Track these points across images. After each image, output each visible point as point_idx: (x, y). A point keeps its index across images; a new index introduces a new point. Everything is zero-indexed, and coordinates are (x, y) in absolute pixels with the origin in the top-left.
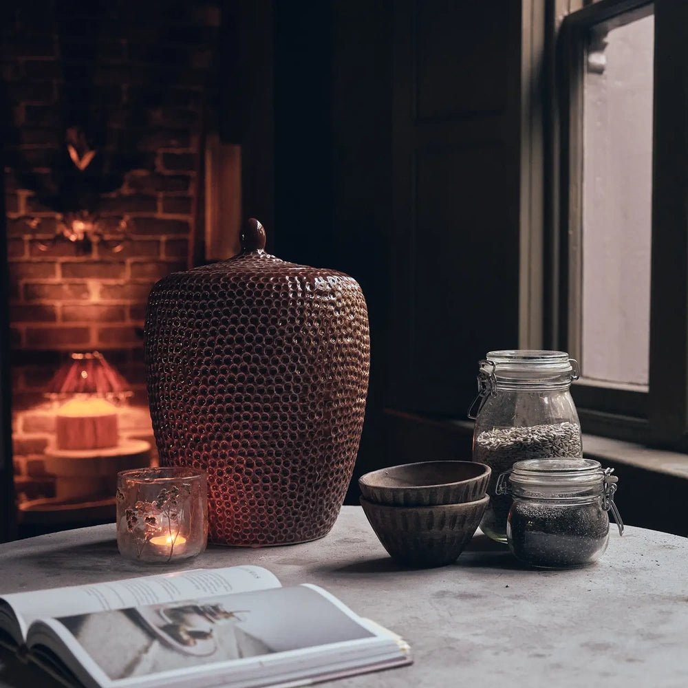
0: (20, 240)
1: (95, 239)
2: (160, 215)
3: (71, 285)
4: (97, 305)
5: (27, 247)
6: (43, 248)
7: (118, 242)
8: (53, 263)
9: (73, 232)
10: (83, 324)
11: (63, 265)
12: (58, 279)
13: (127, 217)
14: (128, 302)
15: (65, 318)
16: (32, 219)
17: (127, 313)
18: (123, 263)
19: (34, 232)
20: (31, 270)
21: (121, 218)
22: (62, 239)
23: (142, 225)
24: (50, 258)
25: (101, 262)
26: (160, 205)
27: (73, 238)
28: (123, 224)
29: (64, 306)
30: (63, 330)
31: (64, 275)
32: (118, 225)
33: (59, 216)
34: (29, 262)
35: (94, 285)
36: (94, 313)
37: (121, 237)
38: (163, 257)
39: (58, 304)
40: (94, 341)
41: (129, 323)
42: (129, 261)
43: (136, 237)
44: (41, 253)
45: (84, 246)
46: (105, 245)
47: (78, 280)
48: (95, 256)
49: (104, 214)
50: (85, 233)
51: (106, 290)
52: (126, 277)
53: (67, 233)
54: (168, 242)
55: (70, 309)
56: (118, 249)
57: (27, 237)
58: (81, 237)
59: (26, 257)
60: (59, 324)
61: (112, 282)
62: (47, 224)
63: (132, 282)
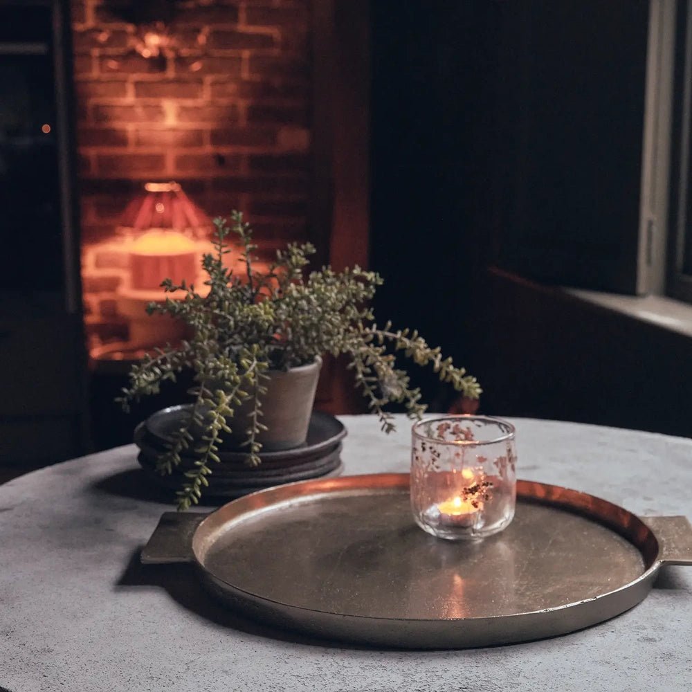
0: (88, 55)
1: (170, 55)
2: (242, 27)
3: (146, 107)
4: (174, 130)
5: (96, 64)
6: (113, 64)
7: (196, 59)
8: (125, 81)
9: (145, 46)
10: (156, 150)
11: (137, 84)
12: (130, 99)
13: (206, 30)
14: (208, 126)
15: (139, 143)
16: (100, 31)
17: (207, 137)
18: (200, 82)
19: (102, 46)
20: (101, 89)
21: (198, 31)
22: (133, 54)
23: (223, 39)
24: (121, 75)
25: (178, 81)
26: (242, 16)
27: (146, 53)
28: (202, 39)
29: (137, 131)
30: (135, 157)
31: (137, 95)
32: (195, 39)
33: (130, 28)
34: (98, 81)
35: (170, 107)
36: (169, 137)
37: (198, 52)
38: (245, 75)
39: (130, 128)
40: (170, 169)
41: (208, 149)
42: (208, 79)
43: (217, 53)
44: (111, 71)
45: (158, 62)
46: (182, 62)
47: (152, 101)
48: (171, 73)
49: (181, 26)
50: (160, 49)
51: (183, 112)
52: (204, 97)
53: (139, 47)
54: (252, 59)
55: (143, 134)
56: (196, 66)
57: (96, 52)
58: (155, 52)
59: (95, 73)
60: (131, 150)
61: (189, 103)
62: (118, 37)
63: (212, 104)
